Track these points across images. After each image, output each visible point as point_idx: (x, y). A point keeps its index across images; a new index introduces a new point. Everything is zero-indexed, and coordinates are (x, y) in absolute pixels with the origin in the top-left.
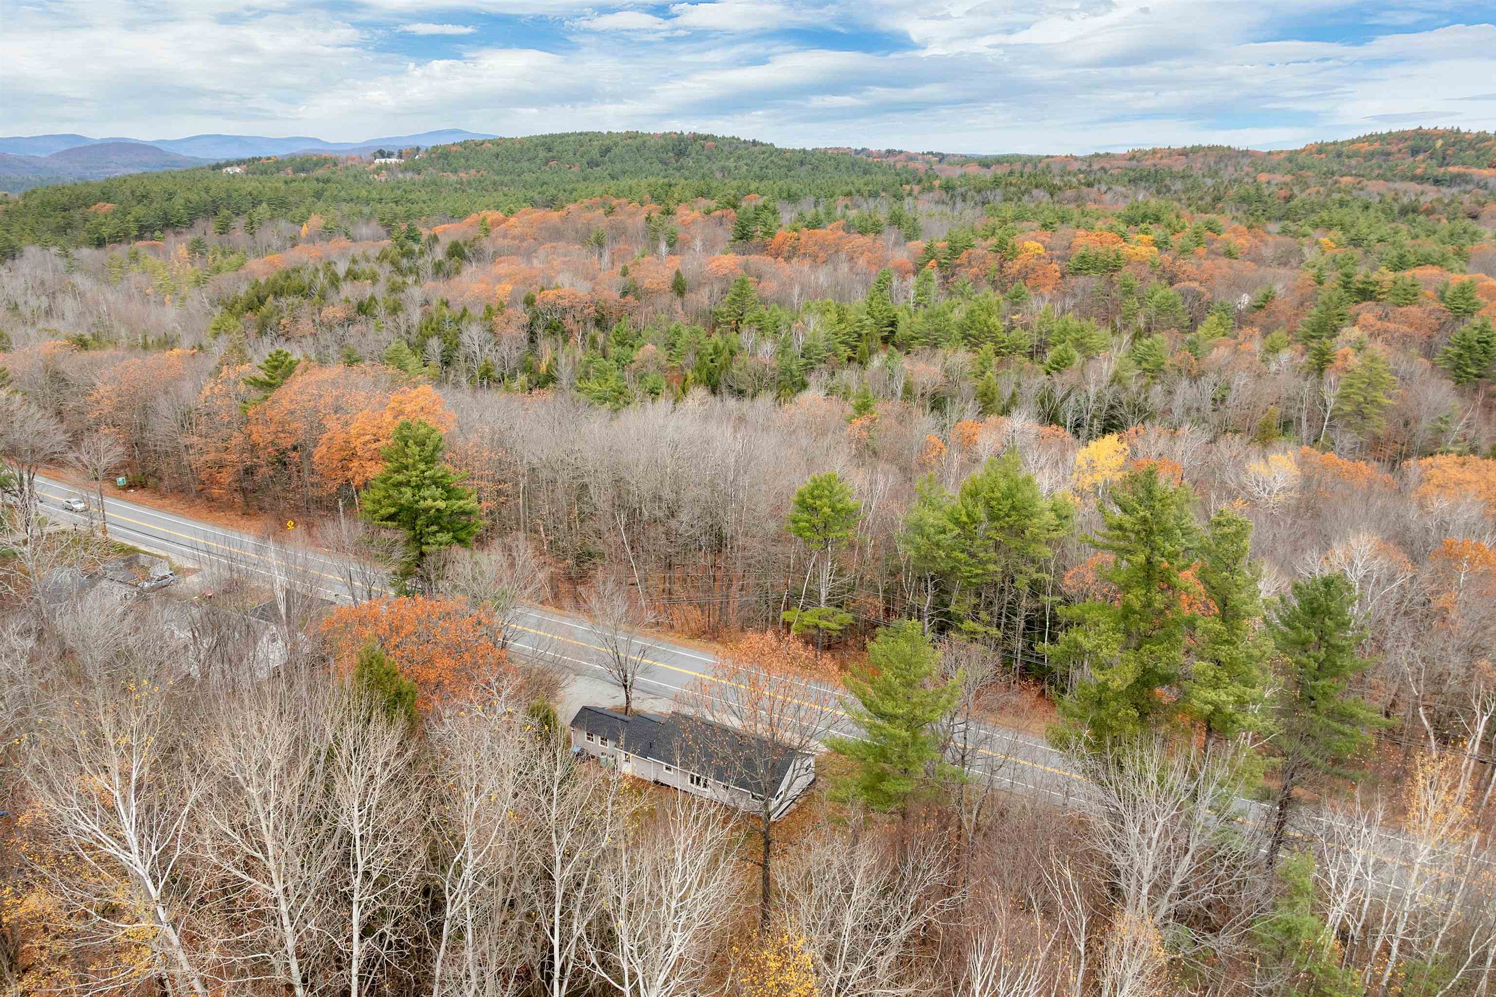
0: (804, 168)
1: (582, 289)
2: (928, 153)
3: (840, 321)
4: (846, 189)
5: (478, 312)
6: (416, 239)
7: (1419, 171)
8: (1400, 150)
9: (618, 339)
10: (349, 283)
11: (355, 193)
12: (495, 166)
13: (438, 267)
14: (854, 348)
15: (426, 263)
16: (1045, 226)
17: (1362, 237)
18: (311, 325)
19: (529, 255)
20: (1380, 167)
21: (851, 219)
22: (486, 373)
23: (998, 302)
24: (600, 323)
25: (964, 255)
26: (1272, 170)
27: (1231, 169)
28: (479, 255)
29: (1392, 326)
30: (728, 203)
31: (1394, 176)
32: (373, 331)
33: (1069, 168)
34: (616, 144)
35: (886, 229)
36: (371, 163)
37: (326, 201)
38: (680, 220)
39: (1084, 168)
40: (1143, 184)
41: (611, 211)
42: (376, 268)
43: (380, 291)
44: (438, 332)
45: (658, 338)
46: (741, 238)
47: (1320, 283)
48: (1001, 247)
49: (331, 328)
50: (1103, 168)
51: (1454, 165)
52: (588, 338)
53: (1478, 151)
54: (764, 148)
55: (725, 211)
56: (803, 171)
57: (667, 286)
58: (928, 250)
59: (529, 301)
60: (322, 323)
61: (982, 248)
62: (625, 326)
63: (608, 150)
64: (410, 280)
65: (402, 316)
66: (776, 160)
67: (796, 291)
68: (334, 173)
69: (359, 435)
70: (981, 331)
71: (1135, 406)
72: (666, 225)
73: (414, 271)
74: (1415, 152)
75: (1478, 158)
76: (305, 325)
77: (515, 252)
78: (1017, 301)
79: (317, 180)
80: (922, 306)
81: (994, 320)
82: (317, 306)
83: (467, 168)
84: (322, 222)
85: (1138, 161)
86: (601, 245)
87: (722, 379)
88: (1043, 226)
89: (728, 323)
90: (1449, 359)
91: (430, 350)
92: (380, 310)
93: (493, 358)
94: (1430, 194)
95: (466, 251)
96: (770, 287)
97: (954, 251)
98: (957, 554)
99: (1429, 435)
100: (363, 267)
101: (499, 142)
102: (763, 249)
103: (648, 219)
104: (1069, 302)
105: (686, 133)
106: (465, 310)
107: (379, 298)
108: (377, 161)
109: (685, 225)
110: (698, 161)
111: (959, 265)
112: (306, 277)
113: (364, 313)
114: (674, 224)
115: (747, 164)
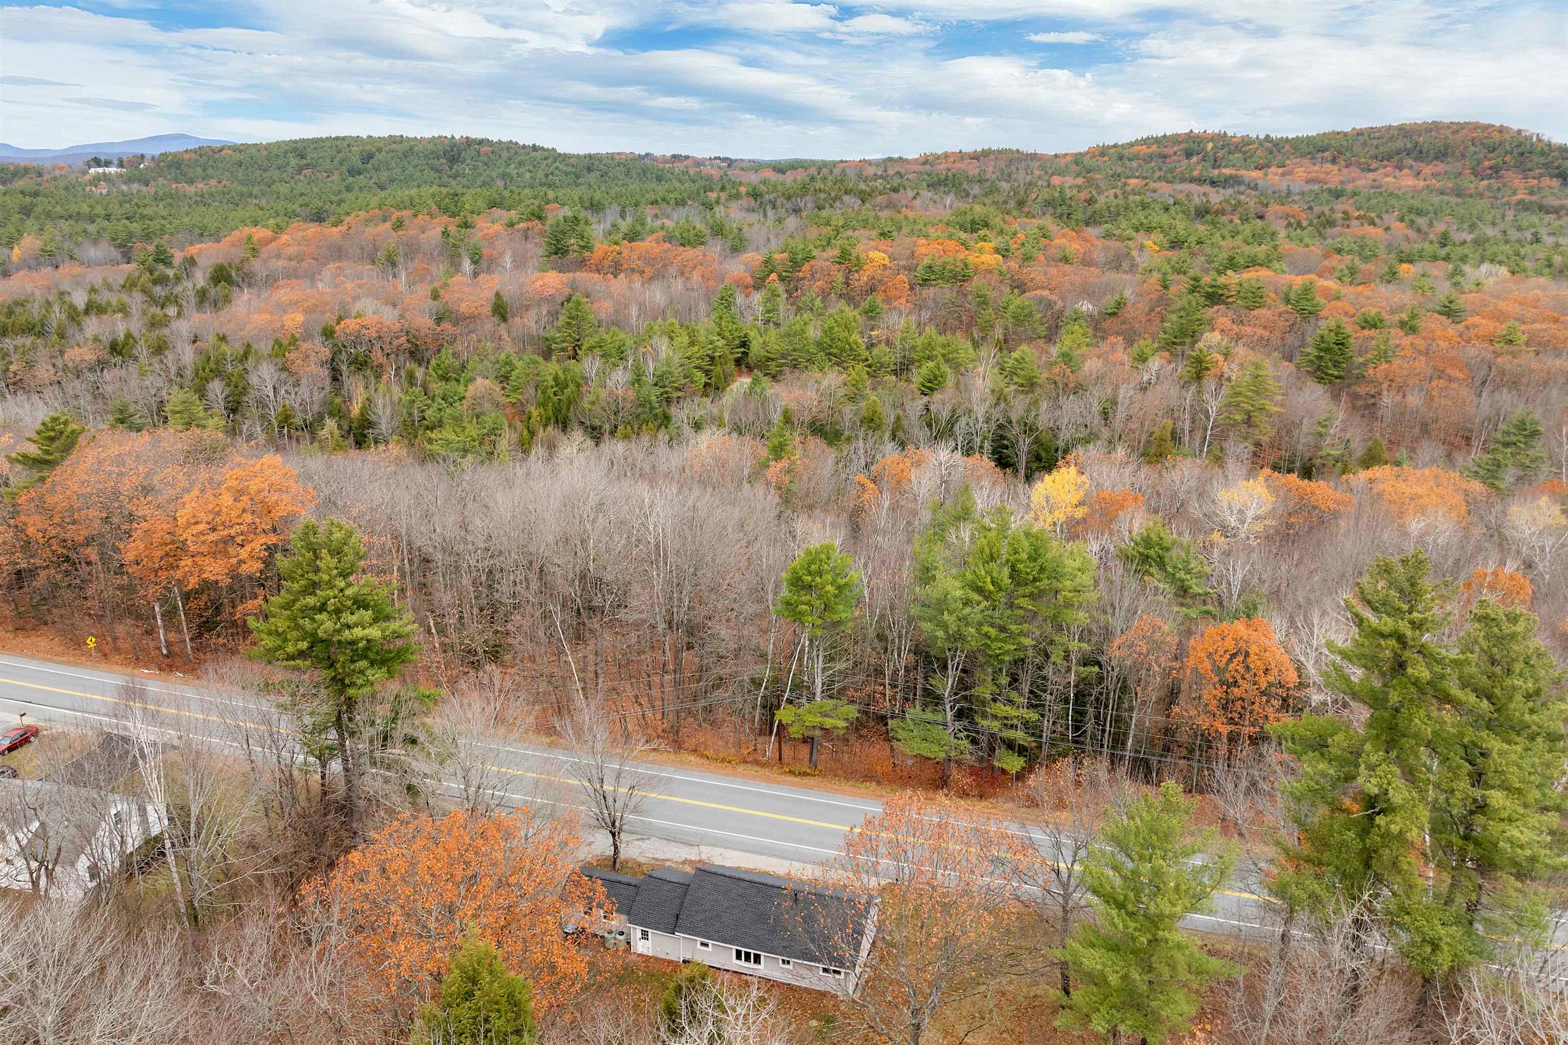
0: (594, 174)
1: (389, 317)
2: (716, 158)
3: (692, 344)
4: (651, 196)
5: (264, 347)
6: (167, 262)
7: (1196, 173)
8: (1175, 153)
9: (440, 372)
10: (94, 318)
11: (73, 209)
12: (240, 175)
13: (202, 295)
14: (707, 373)
15: (188, 288)
16: (882, 234)
17: (1182, 239)
18: (52, 371)
19: (312, 277)
20: (1161, 169)
21: (671, 229)
22: (286, 420)
23: (854, 317)
24: (416, 354)
25: (806, 267)
26: (1062, 173)
27: (1022, 173)
28: (248, 279)
29: (1248, 330)
30: (533, 214)
31: (1174, 177)
32: (135, 376)
33: (865, 173)
34: (379, 150)
35: (711, 241)
36: (85, 173)
37: (37, 218)
38: (480, 234)
39: (880, 173)
40: (942, 189)
41: (399, 225)
42: (125, 298)
43: (136, 325)
44: (218, 373)
45: (487, 369)
46: (556, 253)
47: (1166, 287)
48: (844, 257)
49: (78, 375)
50: (898, 173)
51: (1225, 167)
52: (403, 373)
53: (1244, 153)
54: (546, 153)
55: (530, 224)
56: (593, 178)
57: (487, 310)
58: (767, 262)
59: (328, 333)
60: (65, 368)
61: (824, 258)
62: (447, 357)
63: (370, 156)
64: (172, 311)
65: (170, 356)
66: (561, 166)
67: (634, 310)
68: (40, 185)
69: (189, 525)
70: (843, 350)
71: (1026, 424)
72: (467, 240)
73: (175, 300)
74: (1189, 154)
75: (1245, 160)
76: (44, 372)
77: (292, 275)
78: (871, 314)
79: (22, 192)
80: (771, 324)
81: (855, 337)
82: (57, 347)
83: (206, 177)
84: (39, 244)
85: (932, 165)
86: (394, 264)
87: (571, 415)
88: (881, 234)
89: (563, 350)
90: (1311, 361)
91: (211, 396)
92: (142, 350)
93: (292, 401)
94: (1216, 197)
95: (233, 274)
96: (605, 308)
97: (796, 264)
98: (986, 628)
99: (1311, 440)
100: (104, 297)
101: (241, 149)
102: (582, 264)
103: (445, 234)
104: (926, 315)
105: (457, 137)
106: (249, 346)
107: (136, 334)
108: (92, 171)
109: (491, 239)
110: (475, 168)
111: (802, 279)
112: (35, 312)
113: (120, 353)
114: (476, 237)
115: (530, 171)
